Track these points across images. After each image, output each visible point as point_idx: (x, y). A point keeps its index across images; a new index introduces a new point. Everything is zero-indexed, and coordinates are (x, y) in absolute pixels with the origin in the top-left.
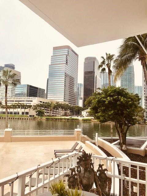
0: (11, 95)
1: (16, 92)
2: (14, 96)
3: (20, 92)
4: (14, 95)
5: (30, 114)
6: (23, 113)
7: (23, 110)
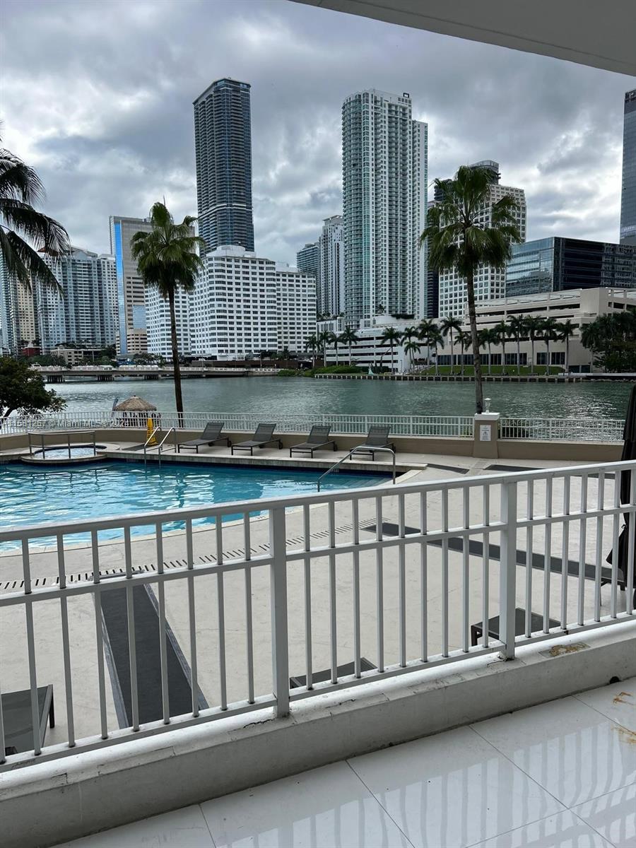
0: (492, 291)
1: (509, 277)
2: (503, 291)
3: (527, 274)
4: (504, 287)
5: (571, 360)
6: (541, 358)
7: (540, 346)
